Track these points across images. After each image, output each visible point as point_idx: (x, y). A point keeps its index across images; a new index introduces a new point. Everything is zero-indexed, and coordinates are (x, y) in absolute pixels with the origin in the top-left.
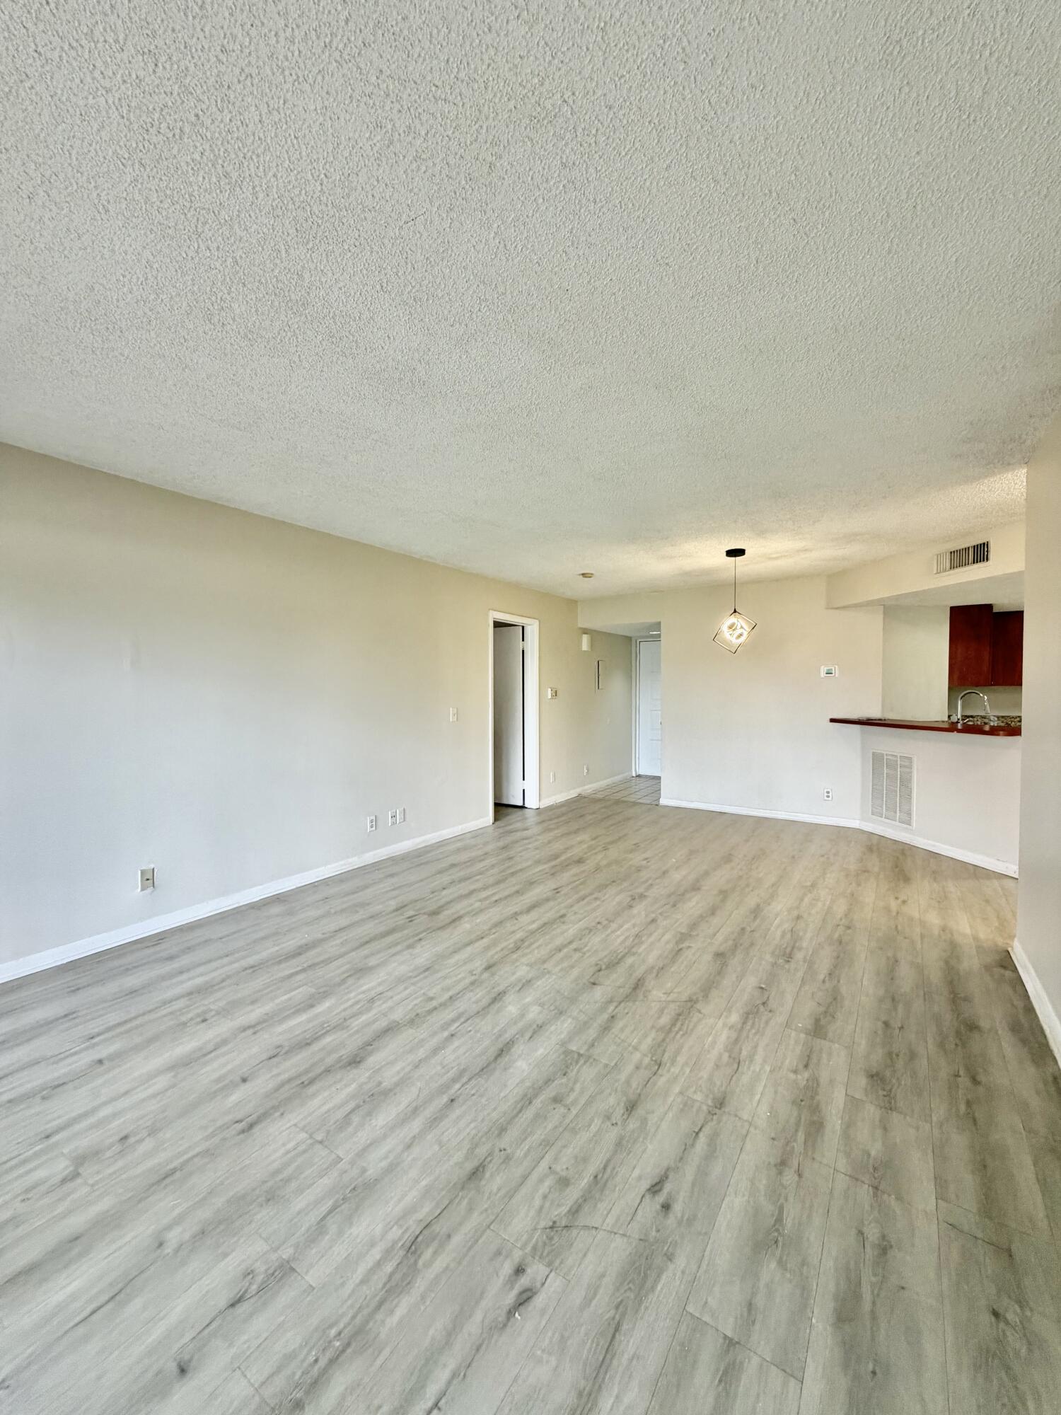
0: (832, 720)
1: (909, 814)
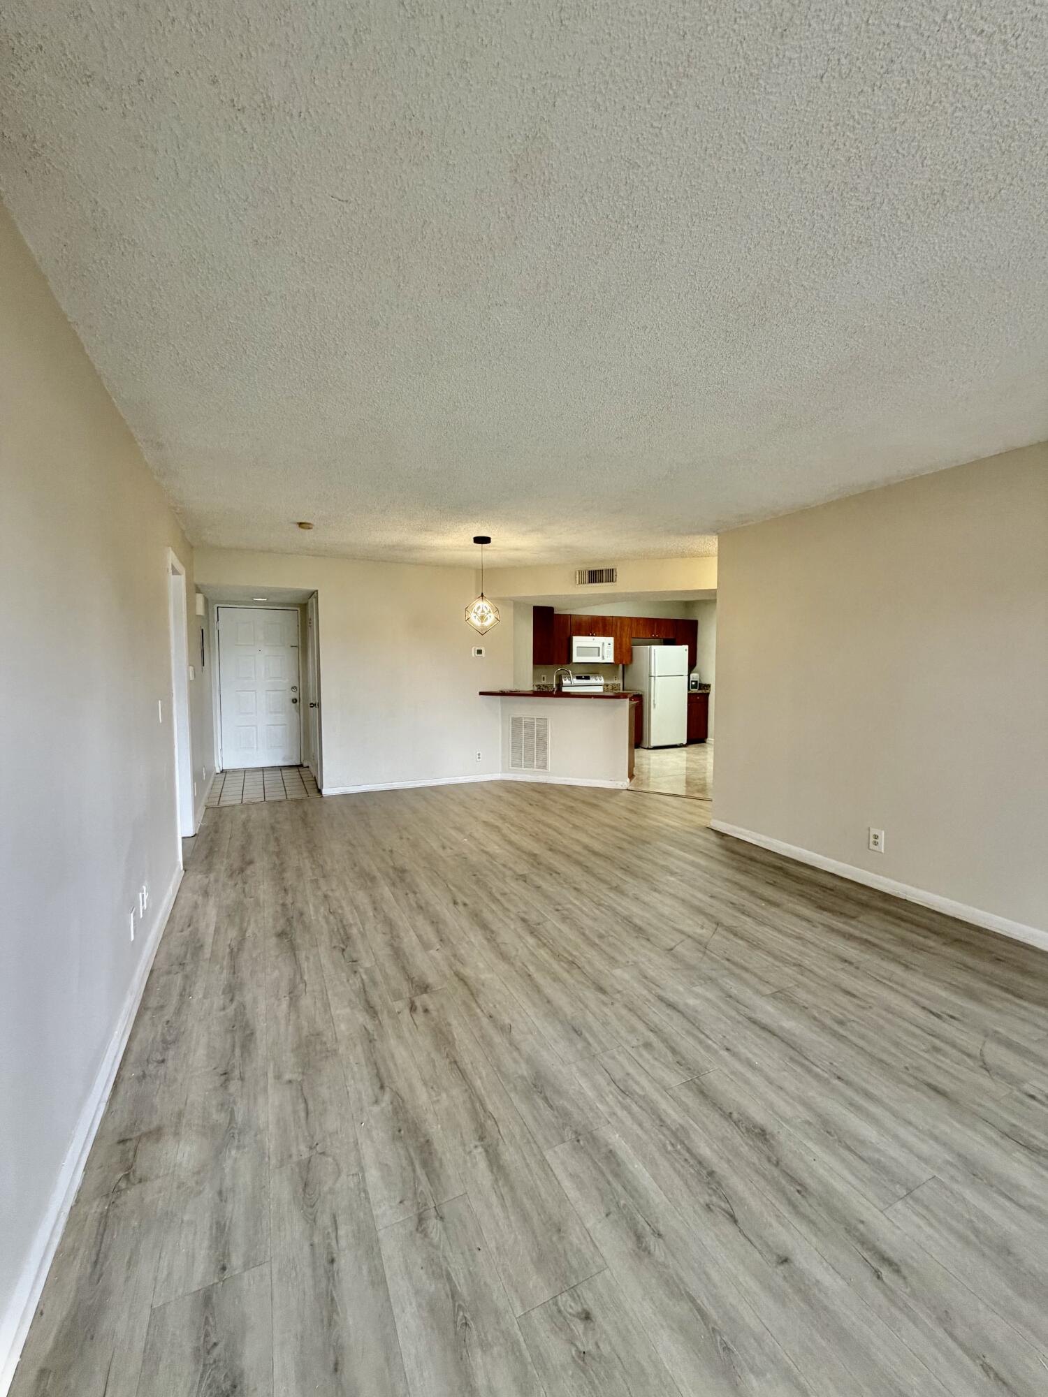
0: (481, 693)
1: (545, 760)
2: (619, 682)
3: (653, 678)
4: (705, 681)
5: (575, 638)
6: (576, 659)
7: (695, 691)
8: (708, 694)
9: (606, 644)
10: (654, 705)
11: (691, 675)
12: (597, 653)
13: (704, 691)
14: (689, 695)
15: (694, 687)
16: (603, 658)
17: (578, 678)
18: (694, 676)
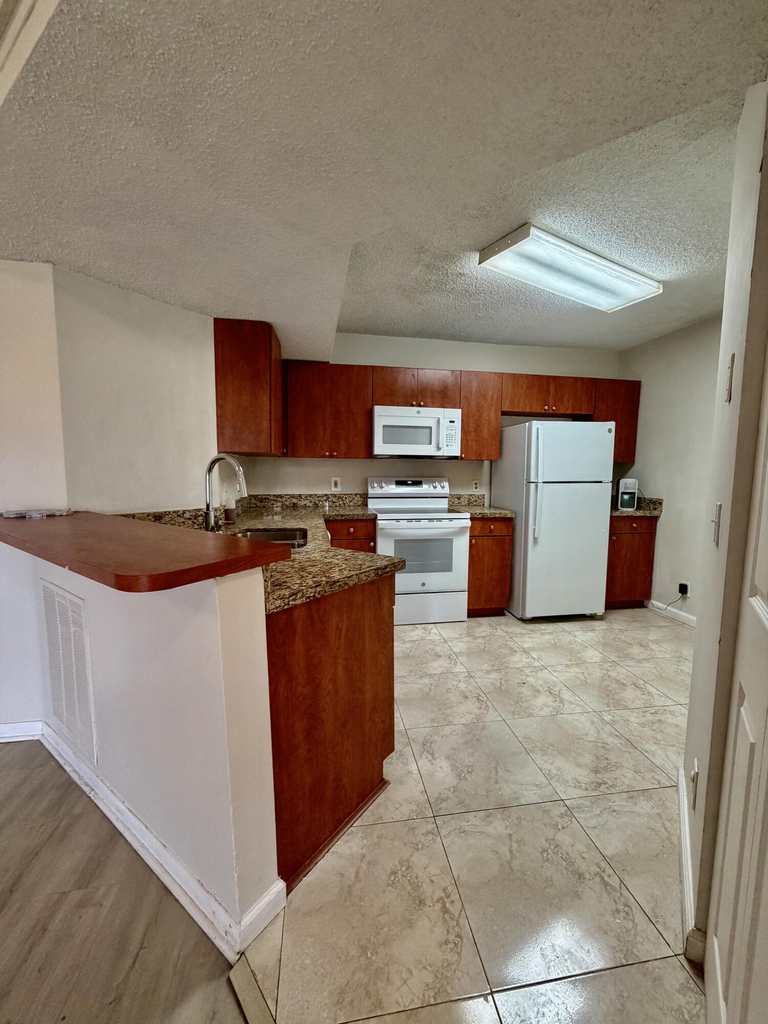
2: (483, 491)
3: (532, 486)
4: (650, 494)
5: (378, 410)
6: (380, 448)
7: (629, 511)
8: (656, 519)
9: (444, 423)
10: (535, 540)
11: (623, 482)
12: (427, 440)
13: (648, 514)
14: (615, 521)
15: (629, 504)
16: (439, 449)
17: (399, 483)
18: (628, 484)
